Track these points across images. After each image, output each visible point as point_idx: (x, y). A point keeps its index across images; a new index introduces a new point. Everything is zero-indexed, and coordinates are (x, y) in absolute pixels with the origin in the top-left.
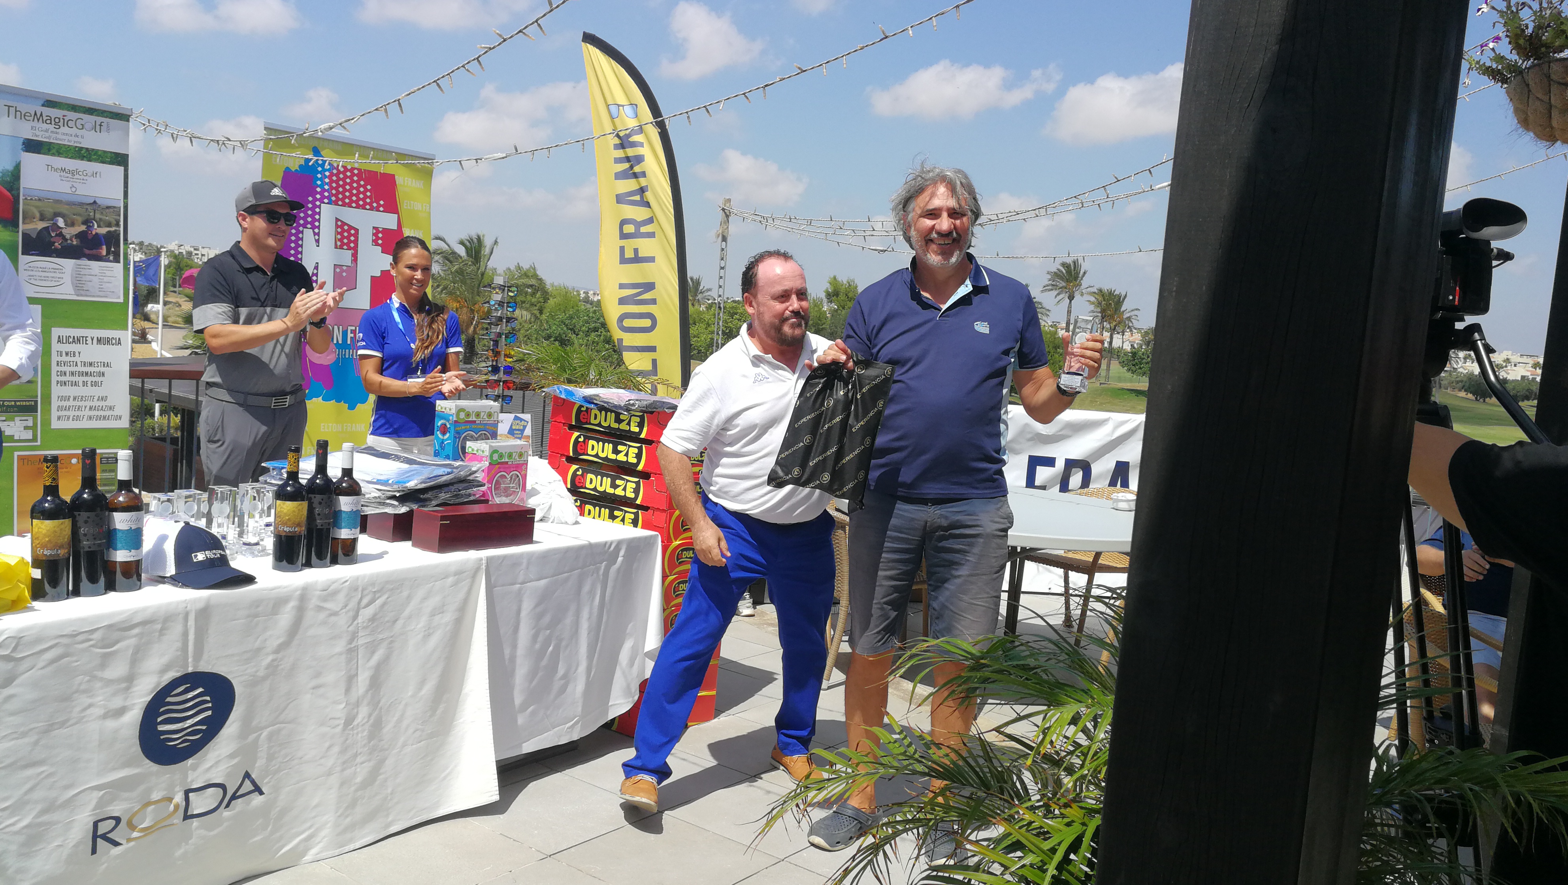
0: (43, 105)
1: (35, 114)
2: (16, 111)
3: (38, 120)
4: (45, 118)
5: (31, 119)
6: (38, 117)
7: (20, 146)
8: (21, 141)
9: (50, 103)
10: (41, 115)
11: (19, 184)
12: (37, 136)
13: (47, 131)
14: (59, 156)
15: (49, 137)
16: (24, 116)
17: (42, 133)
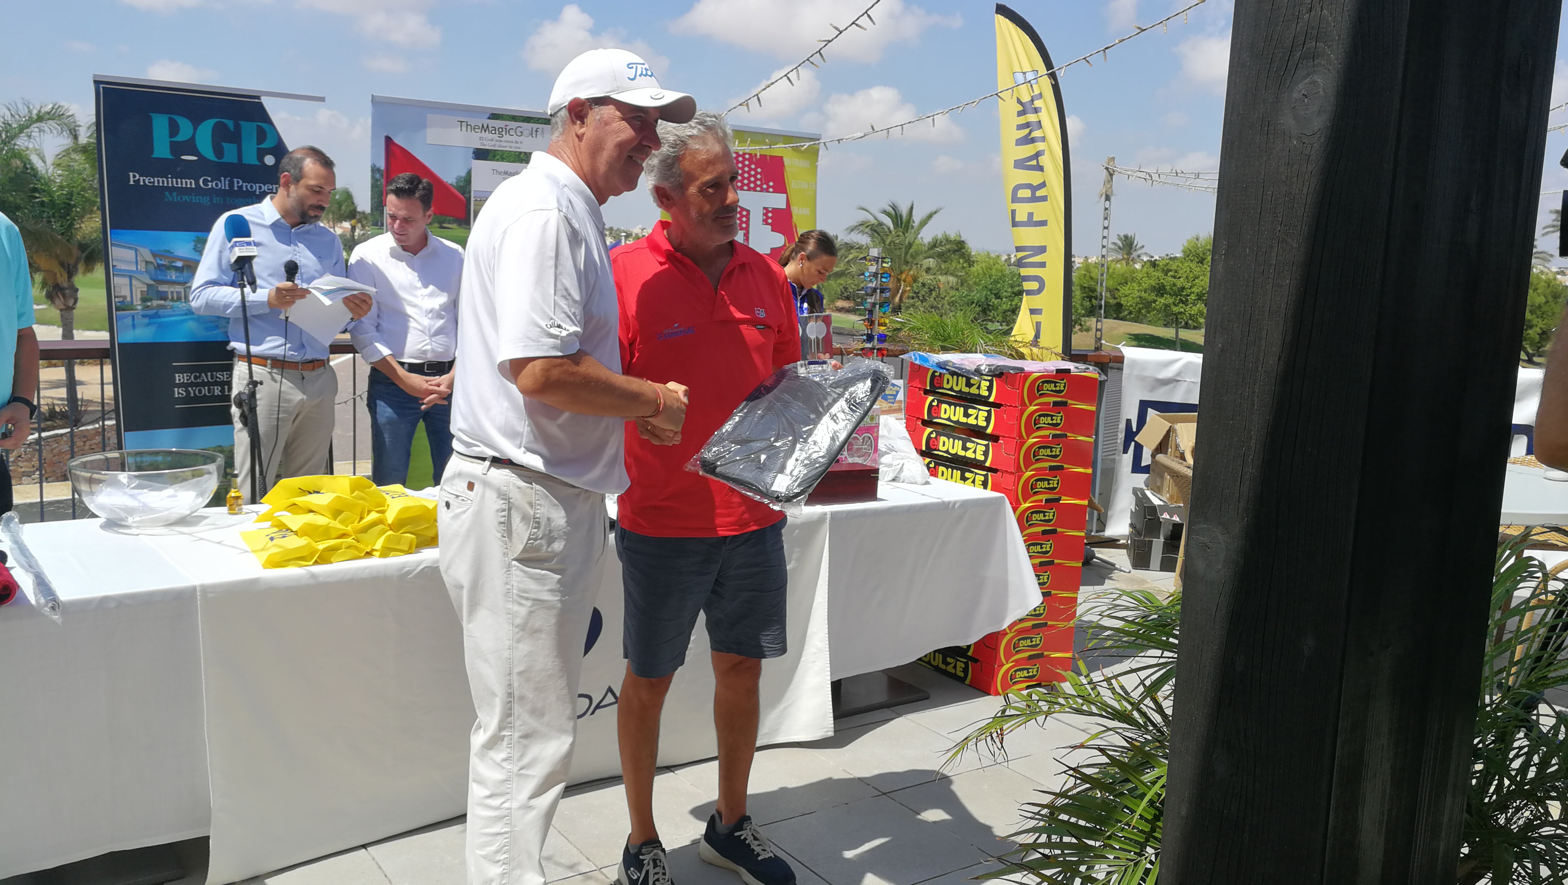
0: (489, 118)
1: (483, 126)
2: (467, 125)
3: (485, 131)
4: (491, 129)
5: (480, 131)
6: (485, 128)
7: (471, 155)
8: (472, 151)
9: (495, 116)
10: (488, 127)
11: (470, 188)
12: (485, 145)
13: (492, 140)
14: (503, 161)
15: (494, 146)
16: (474, 128)
17: (489, 141)
